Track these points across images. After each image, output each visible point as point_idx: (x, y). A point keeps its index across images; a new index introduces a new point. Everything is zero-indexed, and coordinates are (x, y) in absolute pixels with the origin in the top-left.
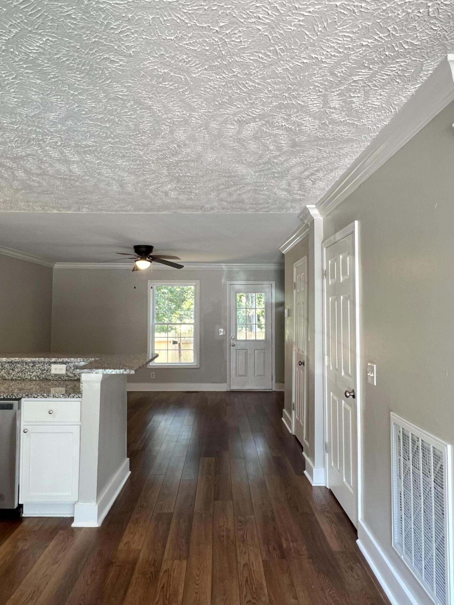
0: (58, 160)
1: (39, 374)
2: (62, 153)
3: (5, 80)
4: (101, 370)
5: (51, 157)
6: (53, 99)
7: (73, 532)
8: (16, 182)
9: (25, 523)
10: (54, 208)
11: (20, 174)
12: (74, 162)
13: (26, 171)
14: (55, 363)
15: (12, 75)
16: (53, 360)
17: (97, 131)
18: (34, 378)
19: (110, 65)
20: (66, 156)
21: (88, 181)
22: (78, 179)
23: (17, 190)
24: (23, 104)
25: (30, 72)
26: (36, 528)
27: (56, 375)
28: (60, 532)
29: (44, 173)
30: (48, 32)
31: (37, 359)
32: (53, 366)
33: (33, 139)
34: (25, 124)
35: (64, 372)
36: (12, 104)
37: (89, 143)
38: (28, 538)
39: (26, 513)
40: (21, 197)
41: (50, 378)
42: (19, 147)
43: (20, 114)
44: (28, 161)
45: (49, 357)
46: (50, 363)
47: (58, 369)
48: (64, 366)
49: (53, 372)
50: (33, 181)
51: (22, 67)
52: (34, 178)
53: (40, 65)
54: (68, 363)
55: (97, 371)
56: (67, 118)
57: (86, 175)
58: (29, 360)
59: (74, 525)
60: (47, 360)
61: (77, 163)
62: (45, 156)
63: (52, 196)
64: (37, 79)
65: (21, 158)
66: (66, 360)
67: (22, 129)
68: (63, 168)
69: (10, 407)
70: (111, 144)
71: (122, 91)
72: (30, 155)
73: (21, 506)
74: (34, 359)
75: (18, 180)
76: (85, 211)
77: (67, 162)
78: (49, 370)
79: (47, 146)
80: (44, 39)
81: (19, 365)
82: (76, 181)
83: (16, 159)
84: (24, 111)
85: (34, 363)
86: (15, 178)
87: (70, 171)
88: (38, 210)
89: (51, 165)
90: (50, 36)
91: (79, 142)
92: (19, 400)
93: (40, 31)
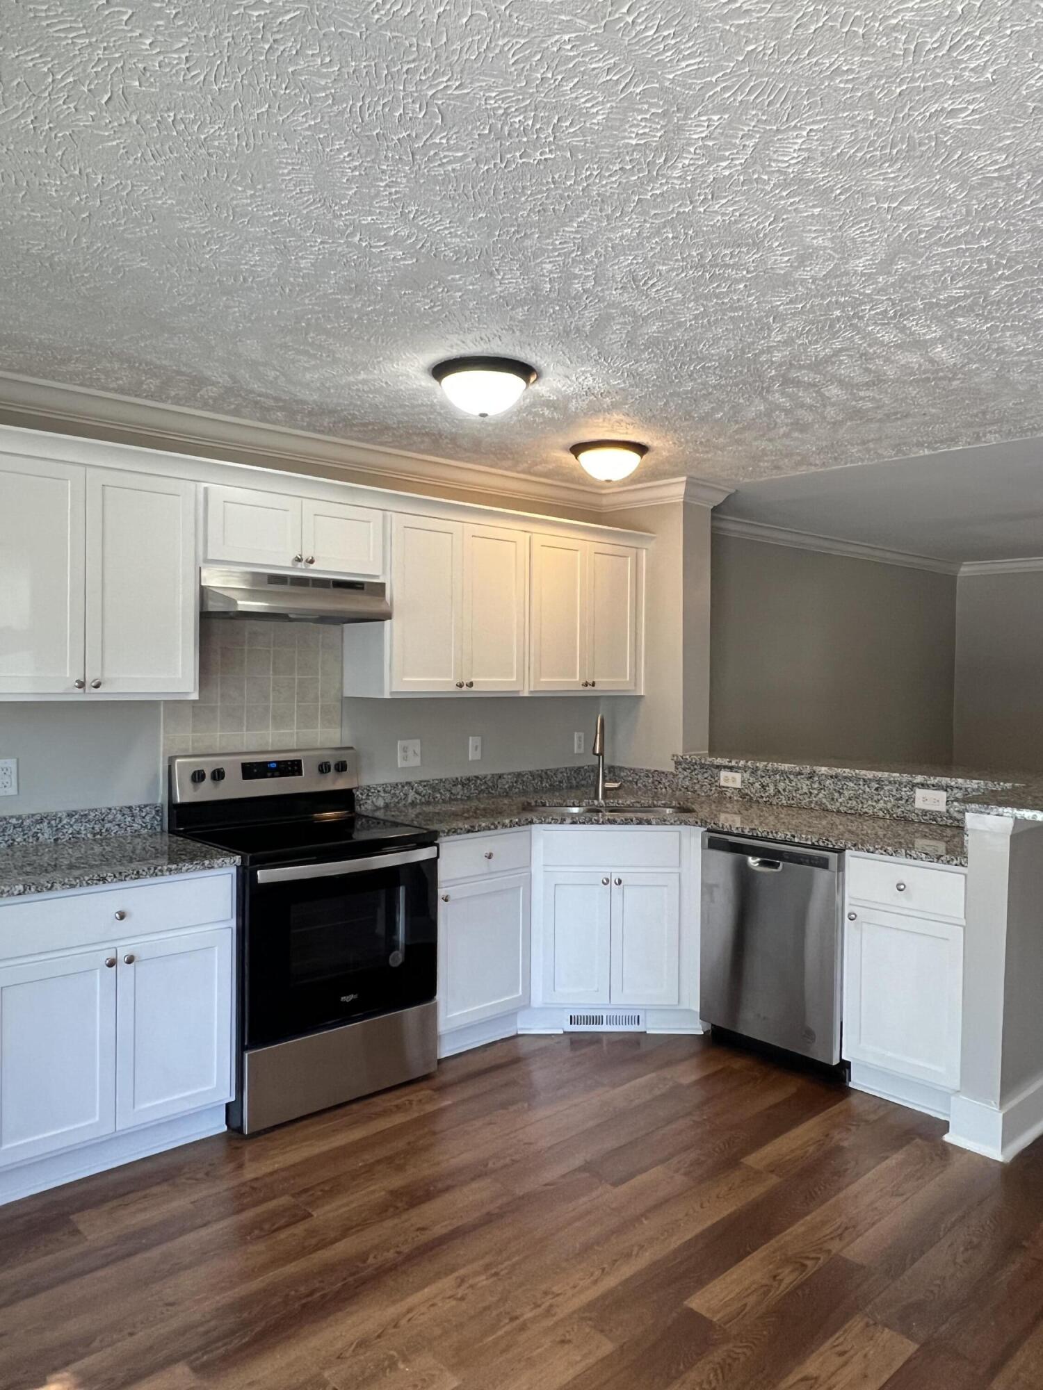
0: (898, 346)
1: (889, 806)
2: (903, 329)
3: (758, 233)
4: (1009, 809)
5: (882, 344)
6: (853, 232)
7: (947, 1152)
8: (829, 409)
9: (853, 1100)
10: (920, 445)
11: (834, 391)
12: (934, 342)
13: (841, 383)
14: (923, 785)
15: (768, 217)
16: (919, 779)
17: (964, 263)
18: (881, 814)
19: (951, 121)
20: (912, 334)
21: (977, 372)
22: (955, 374)
23: (836, 424)
24: (803, 260)
25: (797, 199)
26: (872, 1117)
27: (925, 812)
28: (918, 1140)
29: (878, 381)
30: (810, 116)
31: (886, 774)
32: (920, 793)
33: (838, 319)
34: (815, 296)
35: (942, 808)
36: (781, 268)
37: (955, 293)
38: (853, 1128)
39: (857, 1081)
40: (847, 437)
41: (913, 816)
42: (817, 342)
43: (803, 281)
44: (841, 362)
45: (910, 773)
46: (914, 786)
47: (930, 800)
48: (943, 795)
49: (919, 805)
50: (862, 398)
51: (781, 198)
52: (862, 394)
53: (811, 181)
54: (952, 788)
55: (1000, 810)
56: (891, 260)
57: (971, 361)
58: (869, 774)
59: (947, 1138)
60: (906, 778)
61: (942, 340)
62: (869, 345)
63: (910, 420)
64: (814, 206)
65: (827, 360)
66: (945, 781)
67: (812, 306)
68: (914, 359)
69: (824, 864)
70: (1007, 279)
71: (995, 162)
72: (841, 350)
73: (845, 1065)
74: (879, 774)
75: (833, 405)
76: (992, 439)
77: (919, 345)
78: (910, 800)
79: (868, 325)
80: (805, 133)
81: (851, 784)
82: (950, 380)
83: (818, 365)
84: (805, 274)
85: (879, 781)
86: (825, 401)
87: (932, 361)
88: (888, 454)
89: (887, 360)
90: (814, 123)
91: (932, 296)
92: (841, 851)
93: (793, 124)
